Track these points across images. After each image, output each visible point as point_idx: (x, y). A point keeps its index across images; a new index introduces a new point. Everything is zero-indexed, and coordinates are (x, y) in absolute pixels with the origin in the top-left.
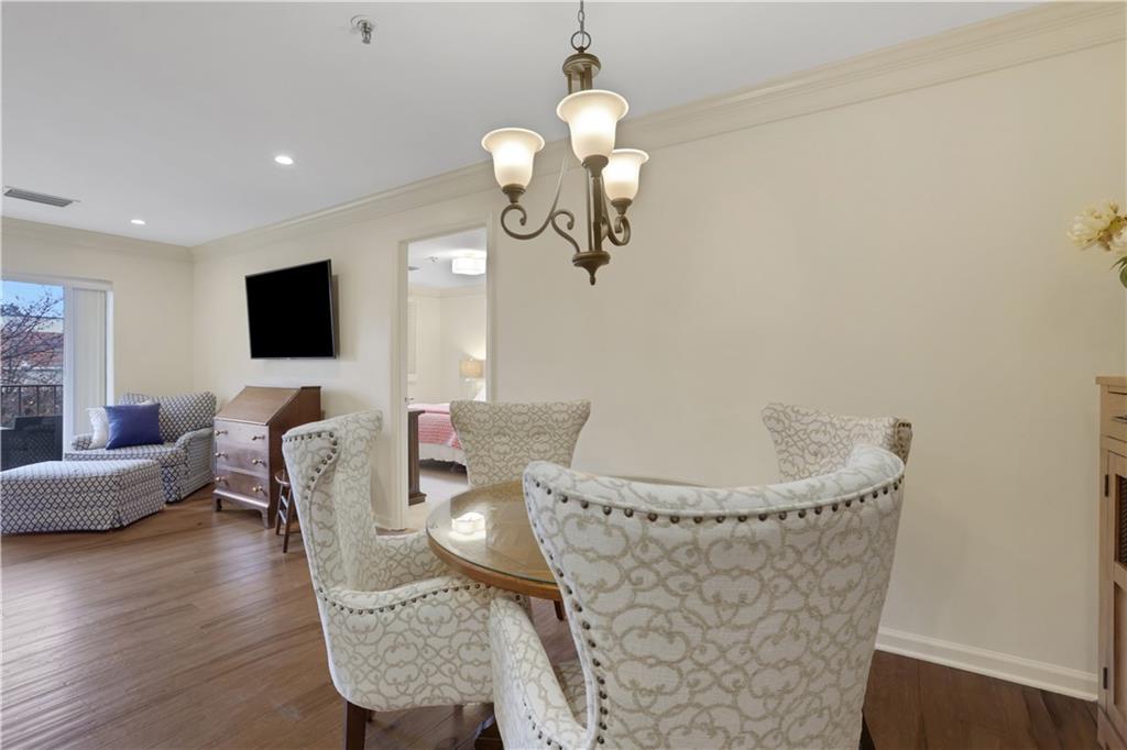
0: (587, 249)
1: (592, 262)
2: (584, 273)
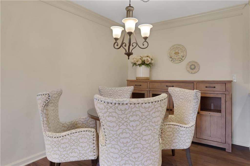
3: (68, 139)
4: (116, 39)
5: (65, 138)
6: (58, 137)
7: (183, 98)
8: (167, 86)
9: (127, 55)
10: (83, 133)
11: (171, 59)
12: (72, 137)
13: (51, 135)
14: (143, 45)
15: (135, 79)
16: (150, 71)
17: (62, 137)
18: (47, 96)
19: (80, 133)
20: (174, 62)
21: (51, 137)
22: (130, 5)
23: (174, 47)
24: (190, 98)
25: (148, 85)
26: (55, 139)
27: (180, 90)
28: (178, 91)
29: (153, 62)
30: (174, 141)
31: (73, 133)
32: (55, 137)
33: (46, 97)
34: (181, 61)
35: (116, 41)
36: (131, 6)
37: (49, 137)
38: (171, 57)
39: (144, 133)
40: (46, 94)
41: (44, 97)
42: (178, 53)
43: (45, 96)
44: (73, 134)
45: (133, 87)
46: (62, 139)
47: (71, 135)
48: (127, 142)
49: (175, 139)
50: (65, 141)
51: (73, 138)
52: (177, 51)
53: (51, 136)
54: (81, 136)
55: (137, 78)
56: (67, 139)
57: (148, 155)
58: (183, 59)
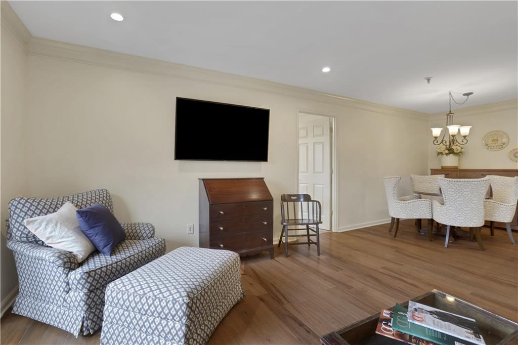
7: (503, 184)
11: (486, 147)
14: (463, 142)
15: (441, 168)
16: (459, 159)
20: (492, 150)
22: (450, 112)
23: (492, 133)
24: (511, 184)
25: (458, 174)
29: (463, 150)
30: (494, 215)
34: (501, 148)
35: (436, 139)
36: (452, 112)
38: (487, 145)
39: (473, 199)
42: (497, 140)
48: (461, 204)
49: (495, 213)
52: (495, 138)
55: (442, 167)
57: (475, 213)
58: (504, 146)
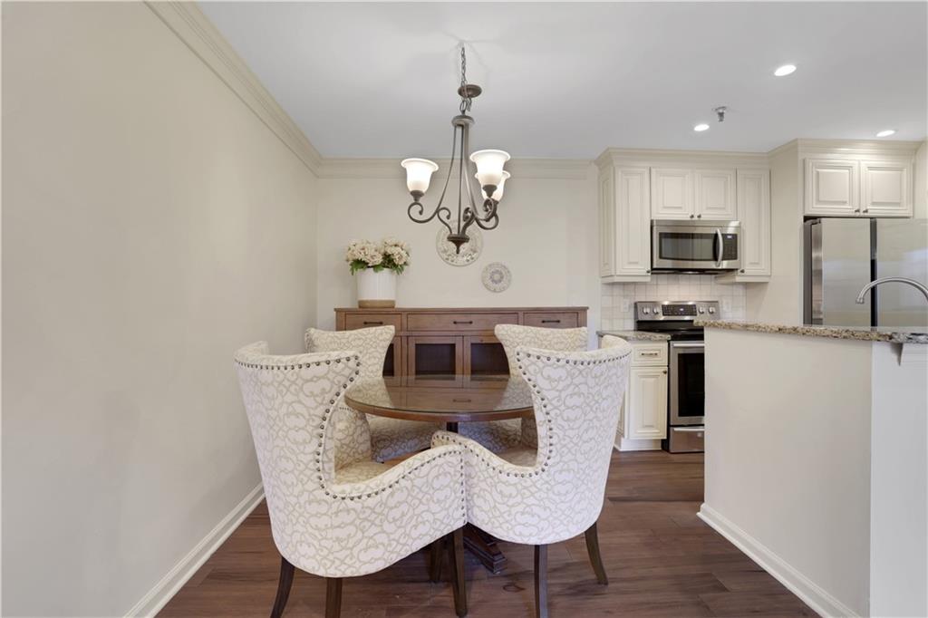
0: (456, 233)
1: (458, 240)
2: (453, 246)
3: (407, 488)
4: (417, 195)
5: (399, 489)
6: (377, 493)
8: (455, 323)
9: (453, 242)
10: (439, 461)
11: (444, 256)
12: (416, 482)
13: (354, 491)
15: (356, 306)
17: (389, 491)
18: (352, 363)
19: (433, 463)
20: (454, 263)
21: (356, 499)
26: (371, 502)
27: (524, 331)
28: (519, 333)
31: (416, 469)
32: (369, 496)
33: (350, 368)
34: (469, 262)
35: (416, 200)
37: (348, 501)
38: (445, 251)
40: (348, 359)
41: (343, 369)
43: (347, 366)
44: (416, 472)
45: (392, 327)
46: (392, 494)
47: (411, 476)
50: (399, 496)
51: (418, 482)
53: (355, 494)
54: (434, 472)
55: (361, 303)
56: (404, 489)
58: (475, 256)
